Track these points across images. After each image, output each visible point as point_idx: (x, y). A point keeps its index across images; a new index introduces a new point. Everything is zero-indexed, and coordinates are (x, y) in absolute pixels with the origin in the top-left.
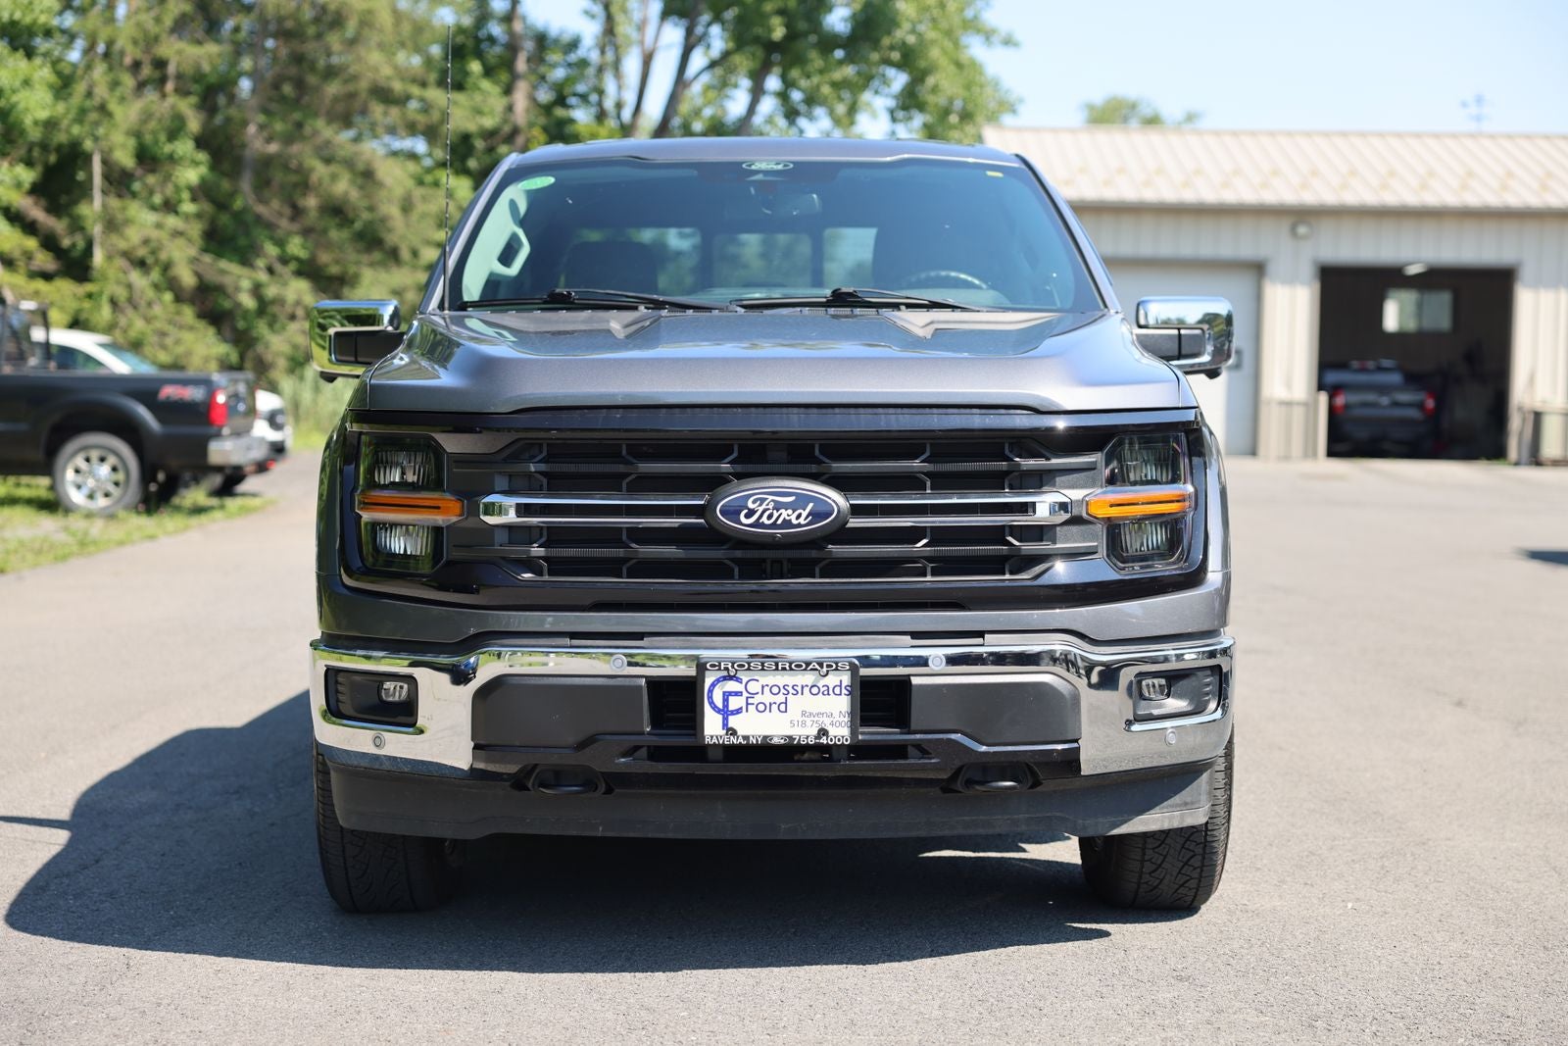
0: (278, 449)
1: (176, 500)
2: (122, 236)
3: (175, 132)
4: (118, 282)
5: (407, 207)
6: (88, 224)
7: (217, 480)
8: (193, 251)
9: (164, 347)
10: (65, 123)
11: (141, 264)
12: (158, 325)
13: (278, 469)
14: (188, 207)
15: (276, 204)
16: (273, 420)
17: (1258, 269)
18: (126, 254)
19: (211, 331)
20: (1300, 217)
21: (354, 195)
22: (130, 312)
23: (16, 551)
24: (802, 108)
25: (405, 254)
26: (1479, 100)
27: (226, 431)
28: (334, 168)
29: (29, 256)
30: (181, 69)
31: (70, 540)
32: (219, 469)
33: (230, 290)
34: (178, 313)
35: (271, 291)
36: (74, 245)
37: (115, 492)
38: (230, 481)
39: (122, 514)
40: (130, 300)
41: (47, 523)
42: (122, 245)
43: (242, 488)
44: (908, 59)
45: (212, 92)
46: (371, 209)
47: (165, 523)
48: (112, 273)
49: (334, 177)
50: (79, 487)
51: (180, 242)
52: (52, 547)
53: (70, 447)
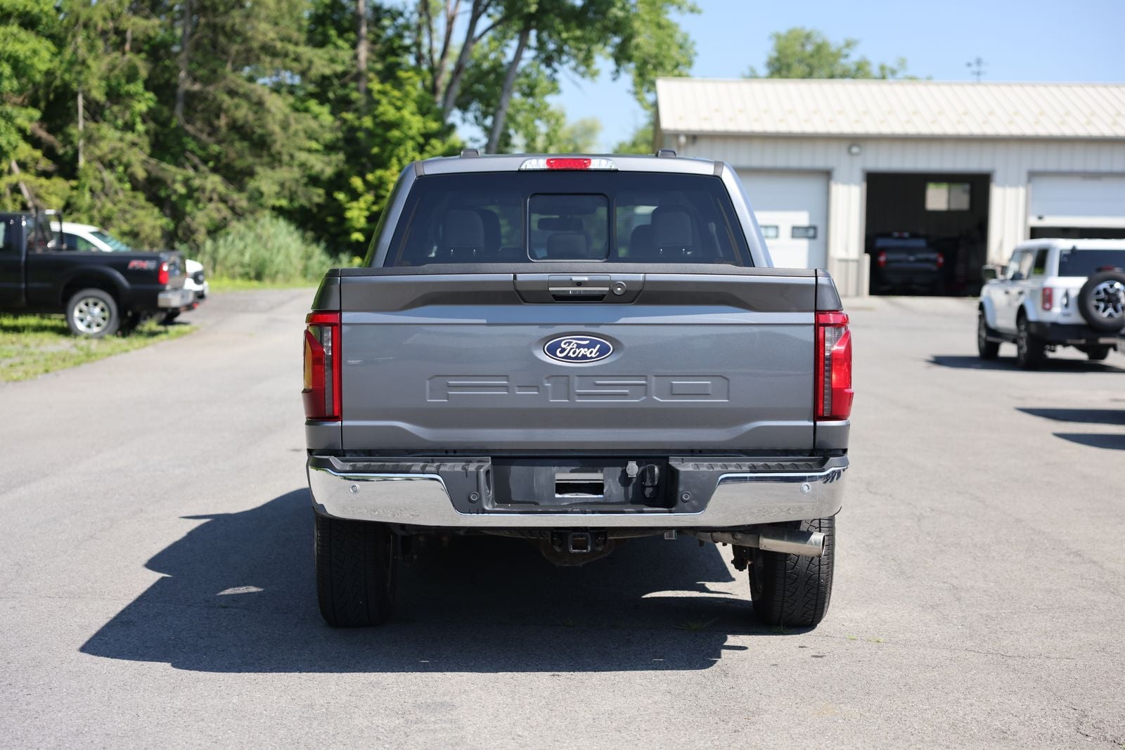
0: (200, 296)
1: (139, 328)
2: (97, 146)
3: (132, 76)
4: (96, 178)
5: (285, 126)
6: (75, 140)
7: (163, 316)
8: (144, 157)
9: (126, 221)
10: (58, 73)
11: (110, 166)
12: (120, 206)
13: (200, 308)
14: (140, 127)
15: (199, 124)
16: (197, 278)
17: (827, 175)
18: (100, 159)
19: (156, 210)
20: (854, 141)
21: (251, 117)
22: (103, 198)
23: (51, 360)
24: (555, 55)
25: (286, 158)
26: (979, 62)
27: (168, 287)
28: (236, 100)
29: (36, 161)
30: (135, 35)
31: (81, 353)
32: (165, 309)
33: (169, 182)
34: (135, 197)
35: (197, 183)
36: (66, 153)
37: (104, 324)
38: (170, 316)
39: (108, 336)
40: (103, 189)
41: (64, 343)
42: (98, 153)
43: (178, 319)
44: (619, 27)
45: (155, 50)
46: (262, 126)
47: (134, 342)
48: (90, 172)
49: (237, 107)
50: (82, 320)
51: (136, 150)
52: (71, 356)
53: (76, 297)
